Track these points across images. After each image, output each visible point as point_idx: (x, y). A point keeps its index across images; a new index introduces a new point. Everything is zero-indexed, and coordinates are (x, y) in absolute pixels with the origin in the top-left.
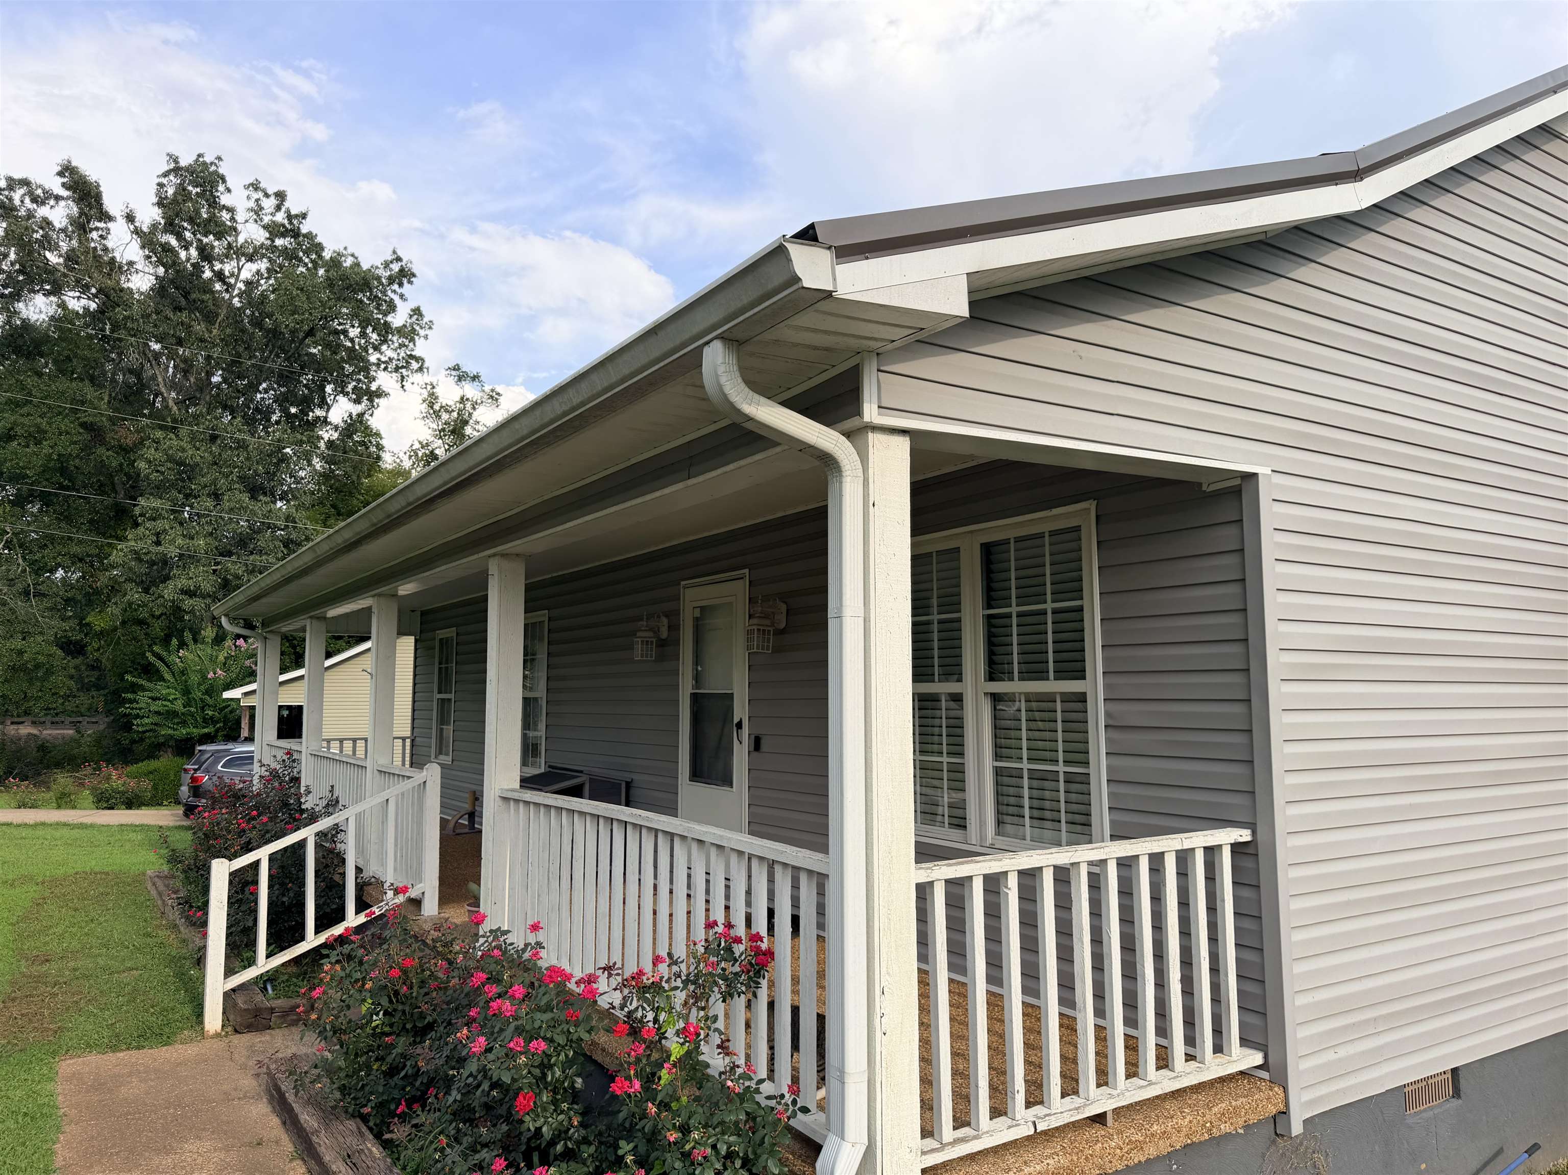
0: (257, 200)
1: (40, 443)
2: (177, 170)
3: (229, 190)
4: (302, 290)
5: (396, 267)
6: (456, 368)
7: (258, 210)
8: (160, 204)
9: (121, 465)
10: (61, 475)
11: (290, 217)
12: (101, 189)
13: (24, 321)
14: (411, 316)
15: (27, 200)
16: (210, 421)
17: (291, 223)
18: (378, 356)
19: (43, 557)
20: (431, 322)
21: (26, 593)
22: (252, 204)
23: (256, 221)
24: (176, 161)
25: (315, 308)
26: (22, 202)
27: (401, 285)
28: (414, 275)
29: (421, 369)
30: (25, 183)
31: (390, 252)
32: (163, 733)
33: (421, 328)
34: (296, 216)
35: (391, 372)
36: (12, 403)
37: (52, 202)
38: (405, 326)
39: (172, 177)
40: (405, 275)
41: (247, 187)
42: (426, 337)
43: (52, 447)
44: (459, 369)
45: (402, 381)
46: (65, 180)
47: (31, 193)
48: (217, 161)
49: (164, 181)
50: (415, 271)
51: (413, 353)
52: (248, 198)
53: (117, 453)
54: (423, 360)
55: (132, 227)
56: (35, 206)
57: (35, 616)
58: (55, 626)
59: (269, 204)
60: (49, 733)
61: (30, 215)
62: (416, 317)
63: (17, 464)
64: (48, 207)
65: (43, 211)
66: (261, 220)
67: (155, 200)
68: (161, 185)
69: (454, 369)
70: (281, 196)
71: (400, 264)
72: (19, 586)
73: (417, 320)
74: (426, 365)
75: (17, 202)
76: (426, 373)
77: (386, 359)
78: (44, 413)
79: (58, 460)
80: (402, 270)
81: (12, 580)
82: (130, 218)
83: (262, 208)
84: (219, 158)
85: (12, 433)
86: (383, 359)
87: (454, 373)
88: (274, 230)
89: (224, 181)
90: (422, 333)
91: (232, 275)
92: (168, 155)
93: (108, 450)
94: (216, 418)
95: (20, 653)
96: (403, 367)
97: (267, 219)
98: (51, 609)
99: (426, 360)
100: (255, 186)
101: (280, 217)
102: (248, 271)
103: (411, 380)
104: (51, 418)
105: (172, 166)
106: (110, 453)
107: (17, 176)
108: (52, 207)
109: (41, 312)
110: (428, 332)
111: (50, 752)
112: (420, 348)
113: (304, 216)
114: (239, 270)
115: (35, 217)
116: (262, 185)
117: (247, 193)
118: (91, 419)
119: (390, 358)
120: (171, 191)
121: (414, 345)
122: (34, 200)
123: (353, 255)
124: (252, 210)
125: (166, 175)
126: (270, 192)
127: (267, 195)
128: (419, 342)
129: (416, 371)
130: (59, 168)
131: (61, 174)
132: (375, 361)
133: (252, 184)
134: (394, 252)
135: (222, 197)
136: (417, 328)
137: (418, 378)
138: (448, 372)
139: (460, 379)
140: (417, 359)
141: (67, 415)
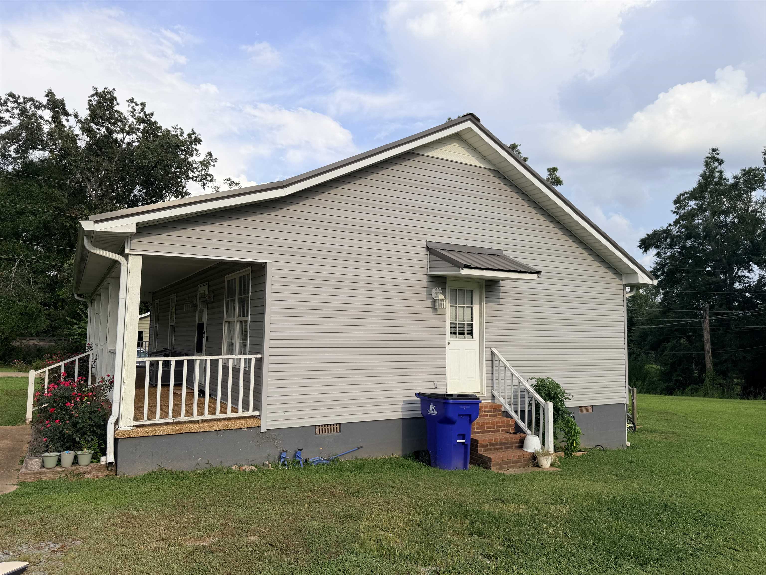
0: (133, 107)
1: (36, 216)
2: (97, 94)
3: (118, 104)
4: (149, 148)
5: (194, 137)
6: (229, 180)
7: (133, 111)
8: (89, 109)
9: (71, 225)
10: (45, 230)
11: (145, 115)
12: (65, 102)
13: (30, 161)
14: (207, 156)
15: (33, 107)
16: (110, 206)
17: (146, 117)
18: (193, 174)
19: (37, 266)
20: (216, 159)
21: (29, 281)
22: (130, 109)
23: (132, 116)
24: (97, 90)
25: (154, 157)
26: (30, 108)
27: (196, 145)
28: (201, 141)
29: (211, 181)
30: (31, 99)
31: (191, 130)
32: (82, 343)
33: (212, 161)
34: (149, 115)
35: (198, 181)
36: (24, 198)
37: (43, 108)
38: (204, 161)
39: (95, 97)
40: (198, 141)
41: (128, 101)
42: (214, 166)
43: (40, 217)
44: (230, 180)
45: (204, 186)
46: (49, 98)
47: (34, 104)
48: (113, 91)
49: (92, 99)
50: (202, 138)
51: (208, 173)
52: (129, 106)
53: (70, 220)
54: (212, 176)
55: (77, 120)
56: (36, 109)
57: (33, 291)
58: (41, 296)
59: (138, 108)
60: (42, 344)
61: (34, 114)
62: (209, 156)
63: (26, 225)
64: (41, 110)
65: (39, 112)
66: (134, 115)
67: (88, 107)
68: (90, 101)
69: (228, 180)
70: (143, 105)
71: (195, 135)
72: (26, 279)
73: (210, 158)
74: (214, 178)
75: (28, 108)
76: (214, 182)
77: (197, 175)
78: (38, 203)
79: (44, 223)
80: (196, 138)
81: (23, 276)
82: (76, 116)
83: (135, 110)
84: (114, 90)
85: (24, 211)
86: (195, 175)
87: (228, 182)
88: (140, 120)
89: (116, 100)
90: (212, 163)
91: (121, 140)
92: (93, 87)
93: (66, 219)
94: (113, 205)
95: (26, 307)
96: (204, 179)
97: (137, 115)
98: (40, 288)
99: (214, 176)
100: (132, 101)
101: (142, 115)
102: (128, 139)
103: (208, 185)
104: (41, 205)
105: (95, 92)
106: (66, 220)
107: (28, 96)
108: (43, 110)
109: (37, 158)
110: (215, 163)
111: (42, 352)
112: (211, 171)
113: (152, 114)
114: (124, 138)
115: (36, 115)
116: (135, 100)
117: (128, 103)
118: (58, 205)
119: (198, 175)
120: (94, 103)
121: (208, 169)
122: (36, 107)
123: (180, 128)
124: (130, 111)
125: (92, 96)
126: (138, 103)
127: (137, 105)
128: (211, 168)
129: (210, 181)
130: (46, 93)
131: (47, 96)
132: (191, 177)
133: (130, 100)
134: (193, 130)
135: (115, 107)
136: (210, 161)
137: (210, 184)
138: (225, 181)
139: (230, 184)
140: (210, 176)
141: (48, 203)
